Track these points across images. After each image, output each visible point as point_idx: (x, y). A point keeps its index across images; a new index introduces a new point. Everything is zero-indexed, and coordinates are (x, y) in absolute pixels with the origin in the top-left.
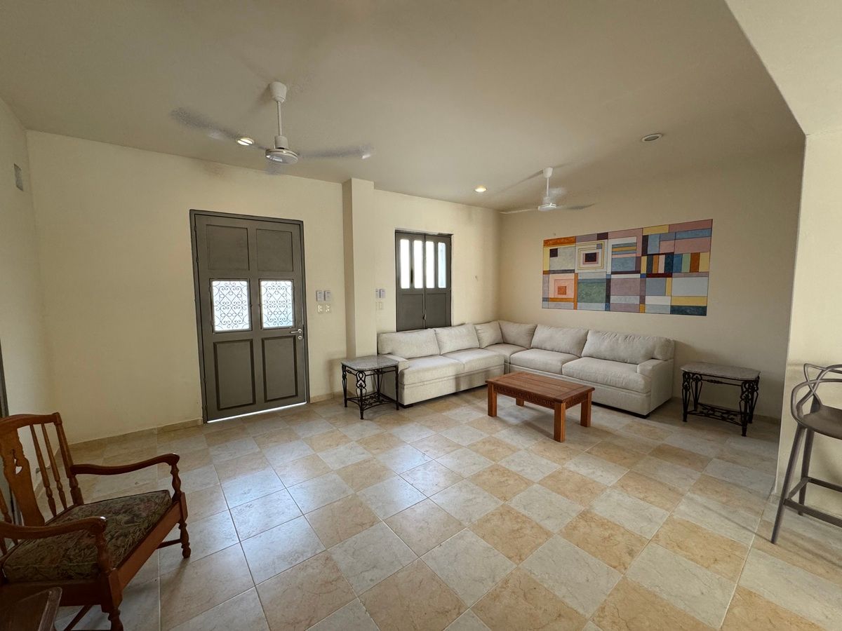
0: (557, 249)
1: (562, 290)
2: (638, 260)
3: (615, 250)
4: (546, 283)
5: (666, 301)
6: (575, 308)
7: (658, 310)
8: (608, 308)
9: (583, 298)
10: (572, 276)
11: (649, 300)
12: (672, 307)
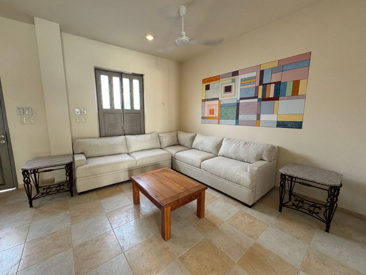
0: (209, 85)
1: (212, 112)
2: (257, 88)
3: (243, 82)
4: (203, 107)
5: (273, 118)
6: (219, 123)
7: (268, 124)
8: (237, 123)
9: (223, 117)
10: (217, 102)
11: (263, 117)
12: (278, 122)
